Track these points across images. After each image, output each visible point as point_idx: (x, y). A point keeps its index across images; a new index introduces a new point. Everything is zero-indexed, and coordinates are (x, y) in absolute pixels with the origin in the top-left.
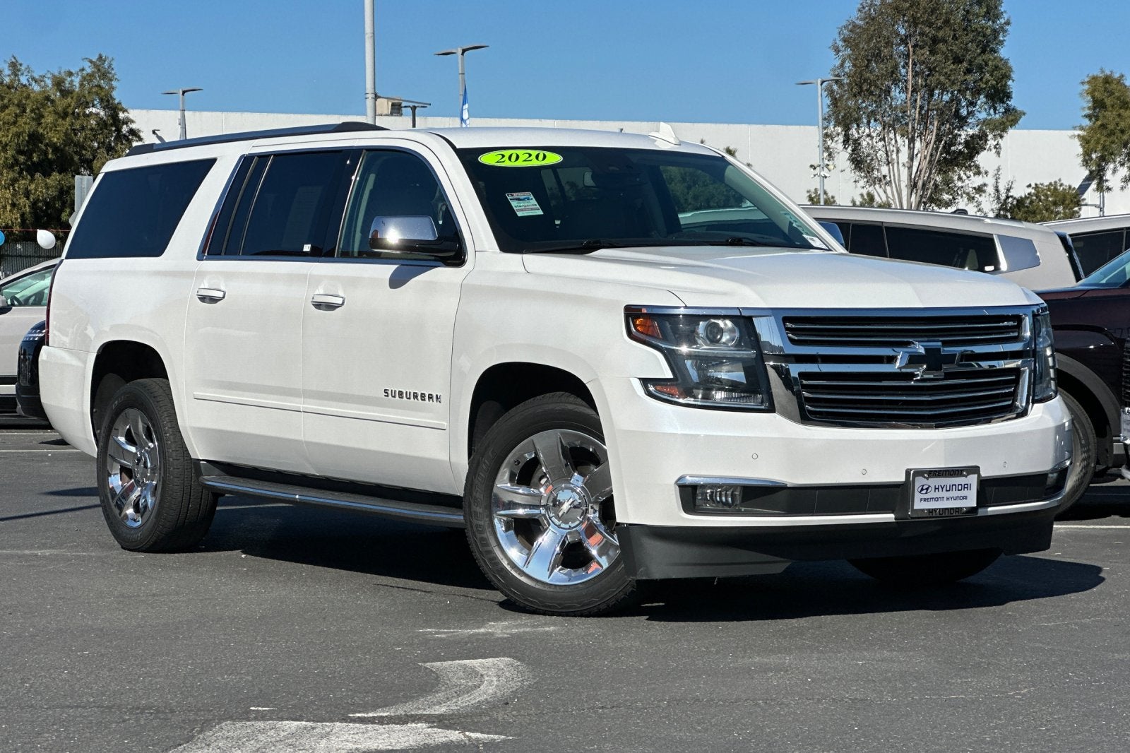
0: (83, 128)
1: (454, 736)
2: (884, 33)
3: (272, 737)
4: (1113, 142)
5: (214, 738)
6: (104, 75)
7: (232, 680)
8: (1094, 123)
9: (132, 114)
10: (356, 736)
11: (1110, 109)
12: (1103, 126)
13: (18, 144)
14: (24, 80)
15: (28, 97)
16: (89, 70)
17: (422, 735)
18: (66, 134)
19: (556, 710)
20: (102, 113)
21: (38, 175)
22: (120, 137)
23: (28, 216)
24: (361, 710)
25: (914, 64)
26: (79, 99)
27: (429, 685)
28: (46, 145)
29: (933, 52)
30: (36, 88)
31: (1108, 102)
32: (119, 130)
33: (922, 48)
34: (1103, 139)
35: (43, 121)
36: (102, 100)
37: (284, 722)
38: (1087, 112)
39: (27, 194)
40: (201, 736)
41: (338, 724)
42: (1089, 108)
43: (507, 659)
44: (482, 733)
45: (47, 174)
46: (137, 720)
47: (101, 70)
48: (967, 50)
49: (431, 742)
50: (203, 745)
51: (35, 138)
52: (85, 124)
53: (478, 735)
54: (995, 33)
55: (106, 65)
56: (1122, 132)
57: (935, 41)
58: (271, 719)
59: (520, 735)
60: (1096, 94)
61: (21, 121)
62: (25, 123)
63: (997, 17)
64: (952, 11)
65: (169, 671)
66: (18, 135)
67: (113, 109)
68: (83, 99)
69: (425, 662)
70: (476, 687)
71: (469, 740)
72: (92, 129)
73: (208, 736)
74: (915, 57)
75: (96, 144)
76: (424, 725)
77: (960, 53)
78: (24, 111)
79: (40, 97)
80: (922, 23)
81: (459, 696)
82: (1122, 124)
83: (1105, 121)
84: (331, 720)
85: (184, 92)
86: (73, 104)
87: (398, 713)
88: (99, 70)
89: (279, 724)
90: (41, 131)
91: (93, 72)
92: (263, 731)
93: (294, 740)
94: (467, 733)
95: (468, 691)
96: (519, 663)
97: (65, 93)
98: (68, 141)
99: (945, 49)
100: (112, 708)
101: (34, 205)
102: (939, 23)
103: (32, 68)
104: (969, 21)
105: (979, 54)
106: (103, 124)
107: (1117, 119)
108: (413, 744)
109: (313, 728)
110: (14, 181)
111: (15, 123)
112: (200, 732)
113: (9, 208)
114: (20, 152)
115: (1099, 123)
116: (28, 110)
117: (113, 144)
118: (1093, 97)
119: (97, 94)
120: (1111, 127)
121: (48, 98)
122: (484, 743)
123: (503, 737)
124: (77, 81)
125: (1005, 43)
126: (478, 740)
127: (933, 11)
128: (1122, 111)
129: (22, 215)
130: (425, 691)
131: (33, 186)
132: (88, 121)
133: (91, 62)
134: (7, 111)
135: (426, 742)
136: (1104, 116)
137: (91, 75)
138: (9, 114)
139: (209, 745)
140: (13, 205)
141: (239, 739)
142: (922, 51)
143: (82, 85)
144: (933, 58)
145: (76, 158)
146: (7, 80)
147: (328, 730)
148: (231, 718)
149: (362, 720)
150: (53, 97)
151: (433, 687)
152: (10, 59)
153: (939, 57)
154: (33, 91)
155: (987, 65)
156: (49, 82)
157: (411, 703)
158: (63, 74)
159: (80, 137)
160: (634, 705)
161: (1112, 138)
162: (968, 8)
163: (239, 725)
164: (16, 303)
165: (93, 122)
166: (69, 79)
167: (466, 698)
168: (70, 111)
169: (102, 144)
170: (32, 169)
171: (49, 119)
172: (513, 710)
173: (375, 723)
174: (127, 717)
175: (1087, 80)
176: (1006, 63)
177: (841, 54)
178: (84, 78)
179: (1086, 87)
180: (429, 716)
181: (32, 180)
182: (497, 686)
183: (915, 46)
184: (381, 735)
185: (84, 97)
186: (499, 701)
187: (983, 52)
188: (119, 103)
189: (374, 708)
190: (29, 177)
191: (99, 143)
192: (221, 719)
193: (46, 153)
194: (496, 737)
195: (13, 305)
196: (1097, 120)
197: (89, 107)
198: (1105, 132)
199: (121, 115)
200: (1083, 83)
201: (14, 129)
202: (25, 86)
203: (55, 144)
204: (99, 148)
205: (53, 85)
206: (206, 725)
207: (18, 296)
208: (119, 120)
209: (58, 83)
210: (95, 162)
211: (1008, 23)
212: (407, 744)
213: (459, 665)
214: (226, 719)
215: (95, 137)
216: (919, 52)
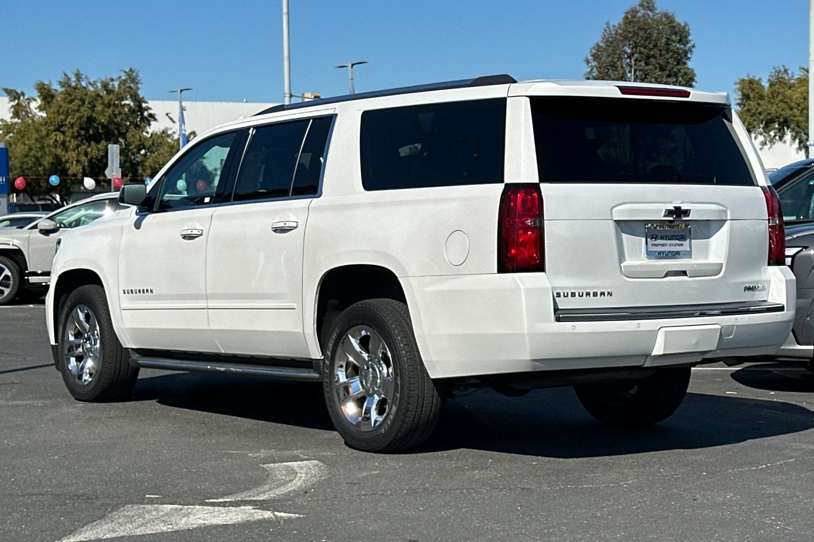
0: (120, 113)
1: (268, 514)
2: (618, 52)
3: (154, 515)
4: (754, 120)
5: (118, 516)
6: (133, 80)
7: (140, 476)
8: (743, 109)
9: (151, 104)
10: (206, 515)
11: (753, 100)
12: (748, 110)
13: (80, 124)
14: (84, 84)
15: (86, 94)
16: (124, 78)
17: (247, 515)
18: (110, 117)
19: (336, 497)
20: (132, 104)
21: (92, 143)
22: (143, 119)
23: (87, 167)
24: (215, 497)
25: (635, 71)
26: (118, 95)
27: (261, 479)
28: (98, 124)
29: (647, 64)
30: (91, 89)
31: (752, 95)
32: (142, 114)
33: (640, 61)
34: (749, 118)
35: (96, 109)
36: (131, 96)
37: (164, 506)
38: (739, 101)
39: (86, 154)
40: (110, 515)
41: (197, 507)
42: (739, 99)
43: (316, 462)
44: (285, 512)
45: (98, 142)
46: (73, 504)
47: (132, 77)
48: (668, 63)
49: (252, 519)
50: (110, 521)
51: (90, 120)
52: (121, 110)
53: (283, 514)
54: (686, 52)
55: (134, 74)
56: (760, 114)
57: (648, 57)
58: (157, 503)
59: (308, 514)
60: (744, 90)
61: (82, 109)
62: (85, 111)
63: (687, 42)
64: (659, 38)
65: (103, 470)
66: (80, 118)
67: (139, 101)
68: (120, 96)
69: (264, 464)
70: (291, 481)
71: (276, 518)
72: (126, 114)
73: (114, 515)
74: (636, 67)
75: (128, 123)
76: (251, 507)
77: (664, 64)
78: (84, 103)
79: (93, 94)
80: (641, 46)
81: (278, 487)
82: (760, 109)
83: (750, 107)
84: (194, 505)
85: (181, 91)
86: (114, 99)
87: (237, 499)
88: (130, 77)
89: (161, 507)
90: (94, 115)
91: (127, 79)
92: (149, 512)
93: (167, 517)
94: (276, 513)
95: (285, 483)
96: (322, 464)
97: (109, 92)
98: (111, 121)
99: (654, 62)
100: (61, 495)
101: (90, 161)
102: (651, 46)
103: (89, 76)
104: (669, 45)
105: (676, 66)
106: (132, 111)
107: (757, 106)
108: (239, 520)
109: (181, 509)
110: (78, 146)
111: (78, 110)
112: (109, 512)
113: (75, 163)
114: (82, 128)
115: (746, 108)
116: (86, 103)
117: (139, 123)
118: (742, 92)
119: (129, 92)
120: (753, 111)
121: (98, 95)
122: (285, 520)
123: (297, 515)
124: (116, 84)
125: (691, 59)
126: (281, 517)
127: (647, 38)
128: (760, 101)
129: (83, 168)
130: (258, 484)
131: (89, 150)
132: (123, 109)
133: (125, 72)
134: (74, 103)
135: (249, 519)
136: (749, 105)
137: (125, 81)
138: (75, 105)
139: (112, 521)
140: (78, 161)
141: (133, 517)
142: (640, 64)
143: (119, 86)
144: (646, 68)
145: (116, 132)
146: (73, 84)
147: (190, 511)
148: (132, 503)
149: (213, 504)
150: (101, 94)
151: (264, 480)
152: (75, 71)
153: (651, 67)
154: (89, 90)
155: (680, 72)
156: (99, 85)
157: (247, 492)
158: (108, 80)
159: (118, 119)
160: (385, 493)
161: (754, 118)
162: (668, 37)
163: (136, 507)
164: (62, 226)
165: (126, 109)
166: (111, 83)
167: (282, 488)
168: (112, 103)
169: (132, 123)
170: (89, 139)
171: (99, 108)
172: (309, 497)
173: (220, 506)
174: (68, 502)
175: (738, 81)
176: (692, 71)
177: (590, 65)
178: (120, 83)
179: (738, 86)
180: (255, 501)
181: (89, 146)
182: (304, 480)
183: (636, 60)
184: (222, 514)
185: (121, 94)
186: (302, 490)
187: (678, 64)
188: (143, 98)
189: (223, 496)
190: (87, 144)
191: (130, 122)
192: (127, 503)
193: (97, 129)
194: (293, 515)
195: (60, 227)
196: (745, 107)
197: (124, 100)
198: (749, 114)
199: (144, 105)
200: (735, 84)
201: (78, 114)
202: (84, 87)
203: (103, 123)
204: (130, 125)
205: (102, 87)
206: (116, 507)
207: (64, 222)
208: (142, 108)
209: (105, 86)
210: (128, 134)
211: (693, 46)
212: (236, 521)
213: (285, 466)
214: (128, 504)
215: (127, 119)
216: (639, 64)
